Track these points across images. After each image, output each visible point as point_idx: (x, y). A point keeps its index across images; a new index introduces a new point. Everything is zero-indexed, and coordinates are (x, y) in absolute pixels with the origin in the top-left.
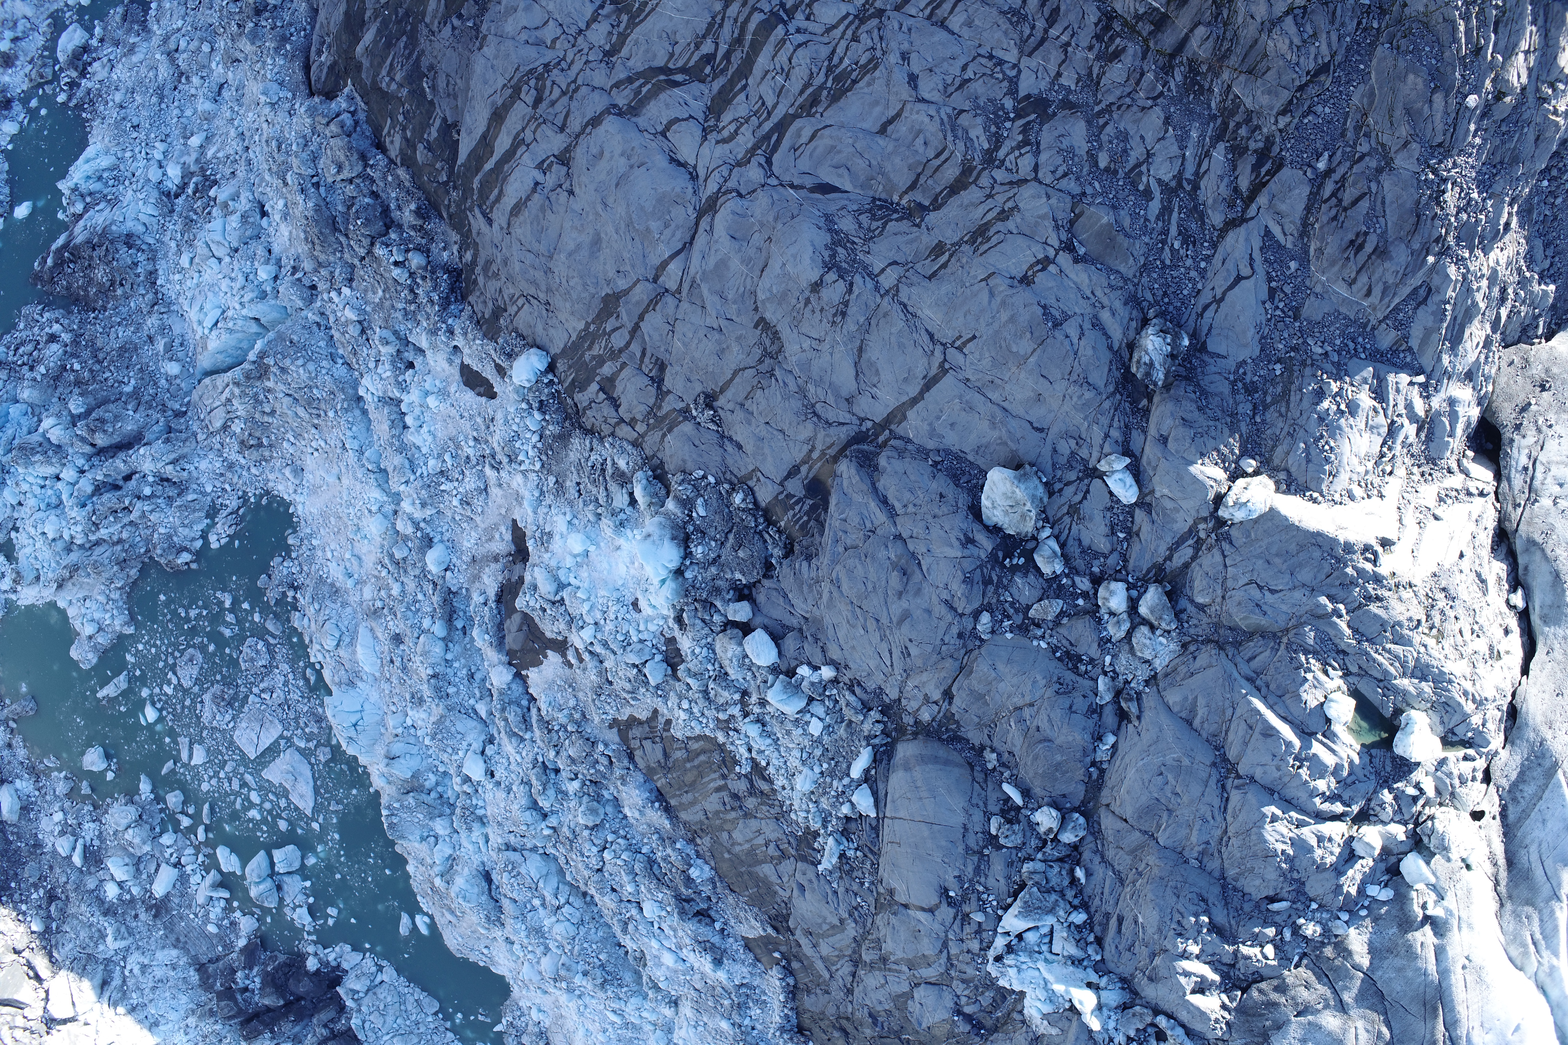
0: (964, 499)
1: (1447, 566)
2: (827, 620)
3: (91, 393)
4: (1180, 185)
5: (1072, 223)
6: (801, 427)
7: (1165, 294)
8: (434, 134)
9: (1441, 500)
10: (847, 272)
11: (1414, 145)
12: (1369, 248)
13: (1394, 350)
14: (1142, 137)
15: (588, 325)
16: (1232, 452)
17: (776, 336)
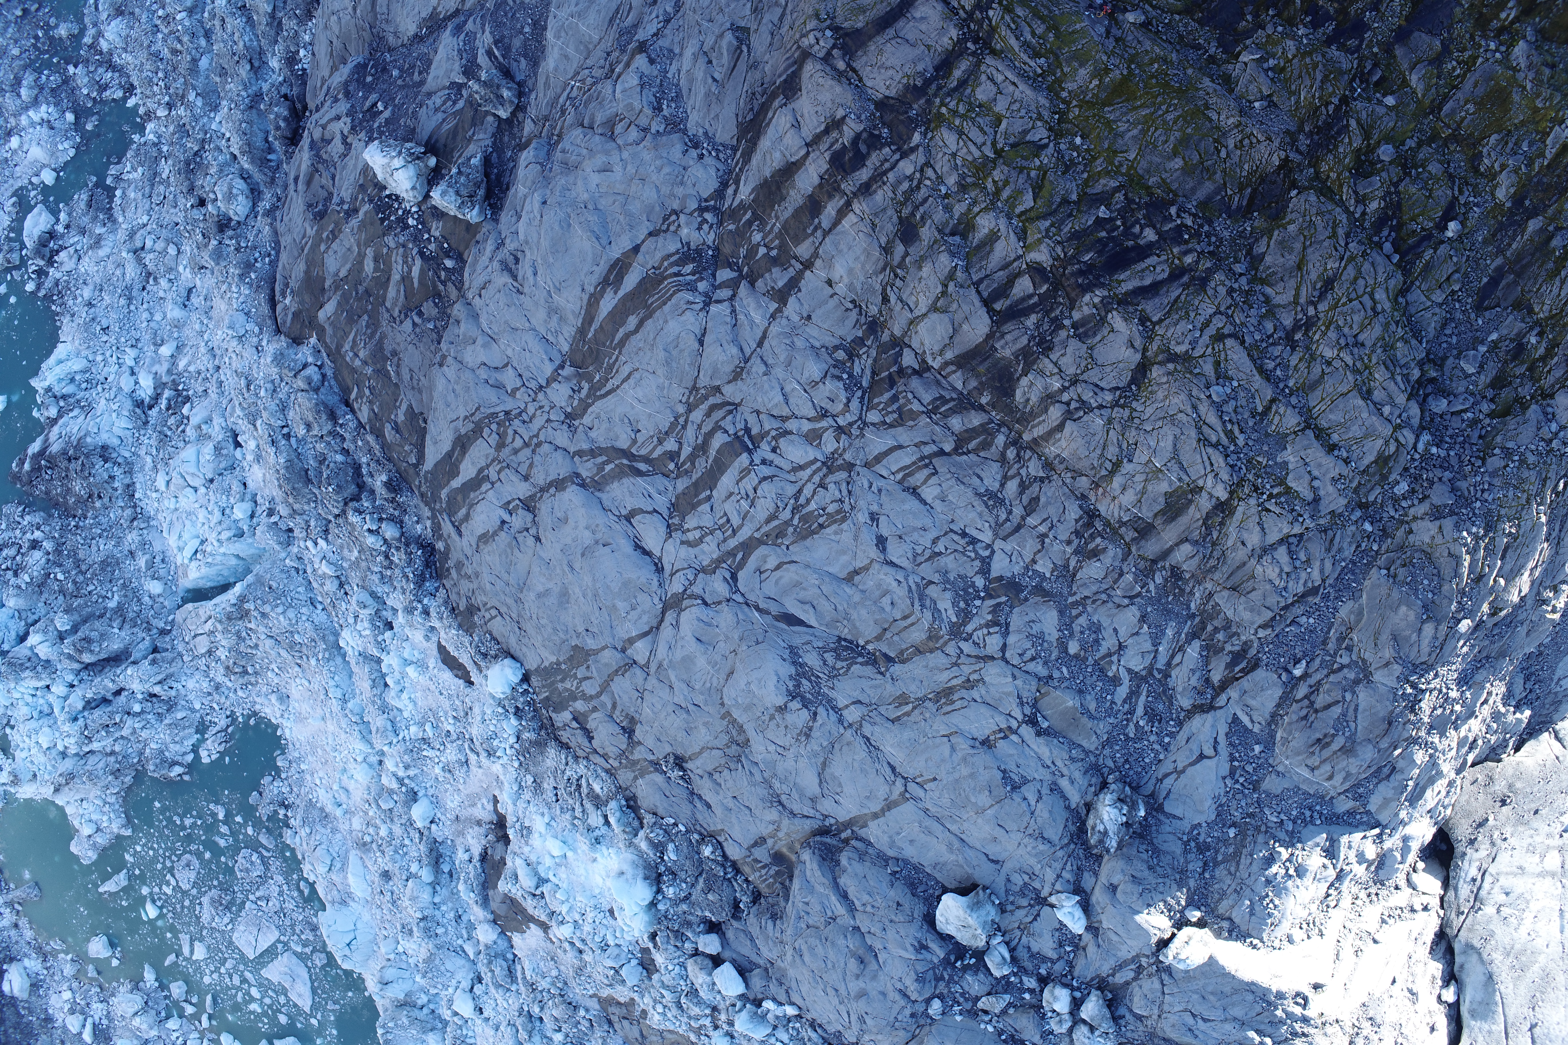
0: (919, 910)
1: (1377, 995)
2: (791, 973)
3: (75, 609)
4: (1150, 673)
5: (1036, 700)
6: (767, 811)
7: (1127, 761)
8: (401, 418)
9: (1383, 921)
10: (811, 702)
11: (1396, 666)
12: (1335, 746)
13: (1351, 813)
14: (1115, 630)
15: (558, 663)
16: (1178, 903)
17: (741, 729)
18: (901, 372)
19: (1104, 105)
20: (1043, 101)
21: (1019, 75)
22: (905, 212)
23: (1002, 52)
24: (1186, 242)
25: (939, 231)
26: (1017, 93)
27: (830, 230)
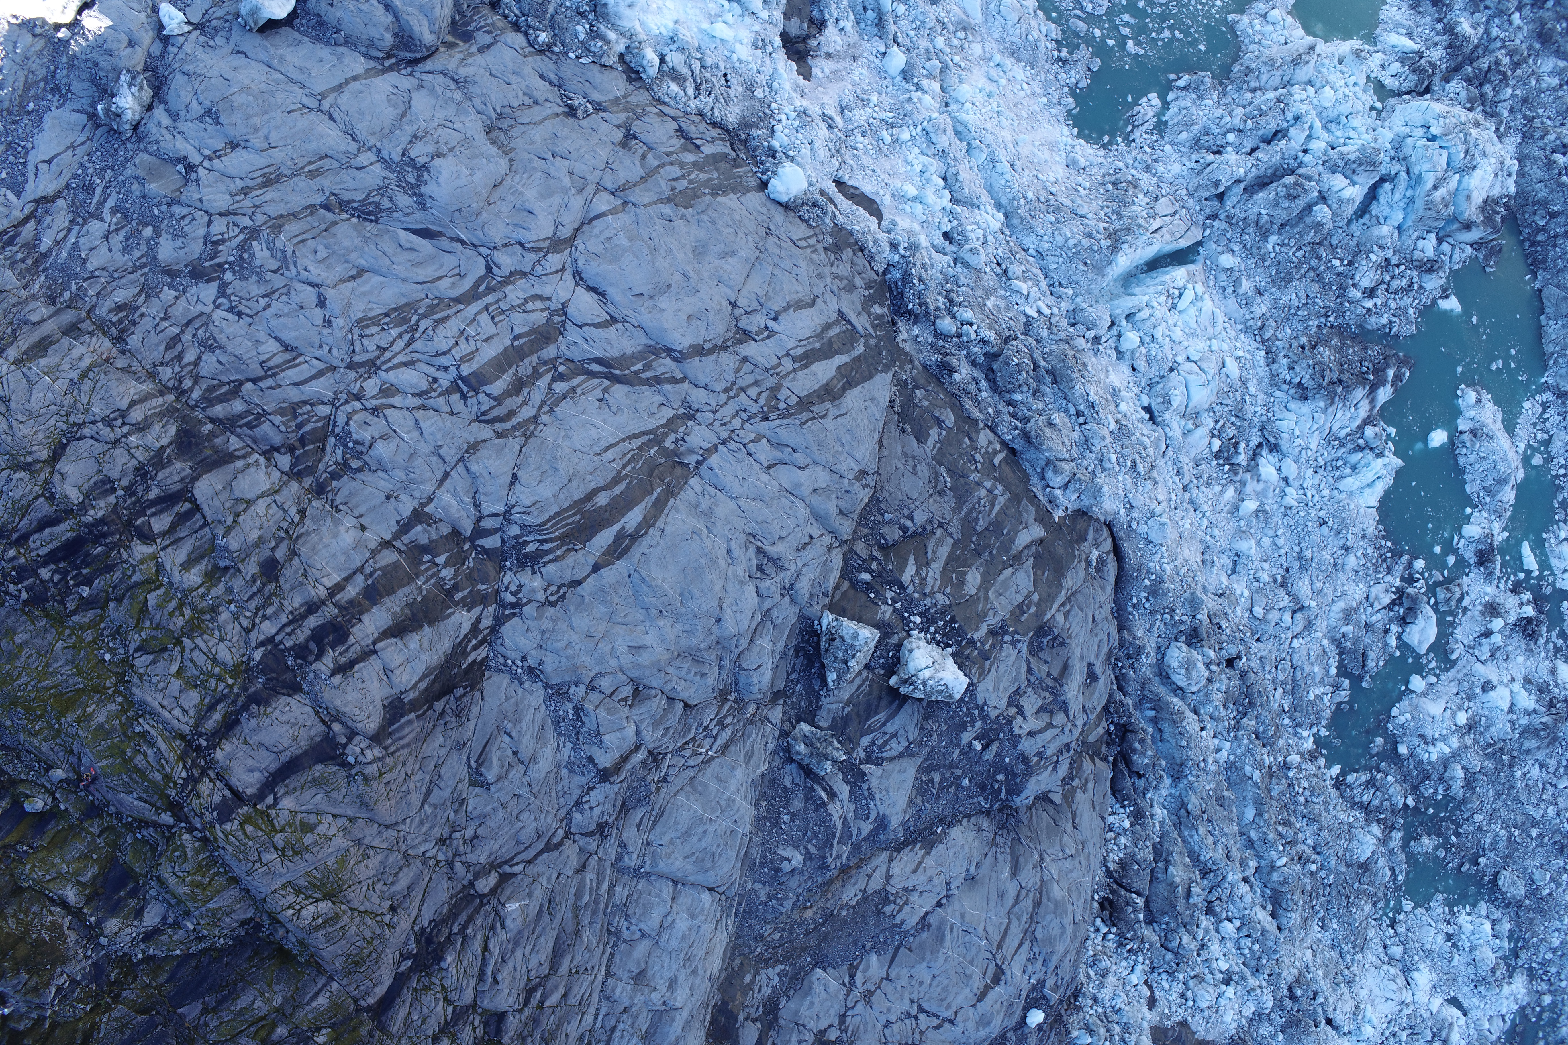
4: (85, 221)
5: (184, 186)
6: (472, 74)
7: (115, 150)
8: (933, 432)
14: (110, 250)
15: (714, 195)
18: (292, 450)
19: (82, 690)
20: (136, 691)
21: (158, 715)
22: (271, 587)
23: (174, 738)
24: (13, 569)
25: (239, 570)
26: (160, 698)
27: (355, 573)
